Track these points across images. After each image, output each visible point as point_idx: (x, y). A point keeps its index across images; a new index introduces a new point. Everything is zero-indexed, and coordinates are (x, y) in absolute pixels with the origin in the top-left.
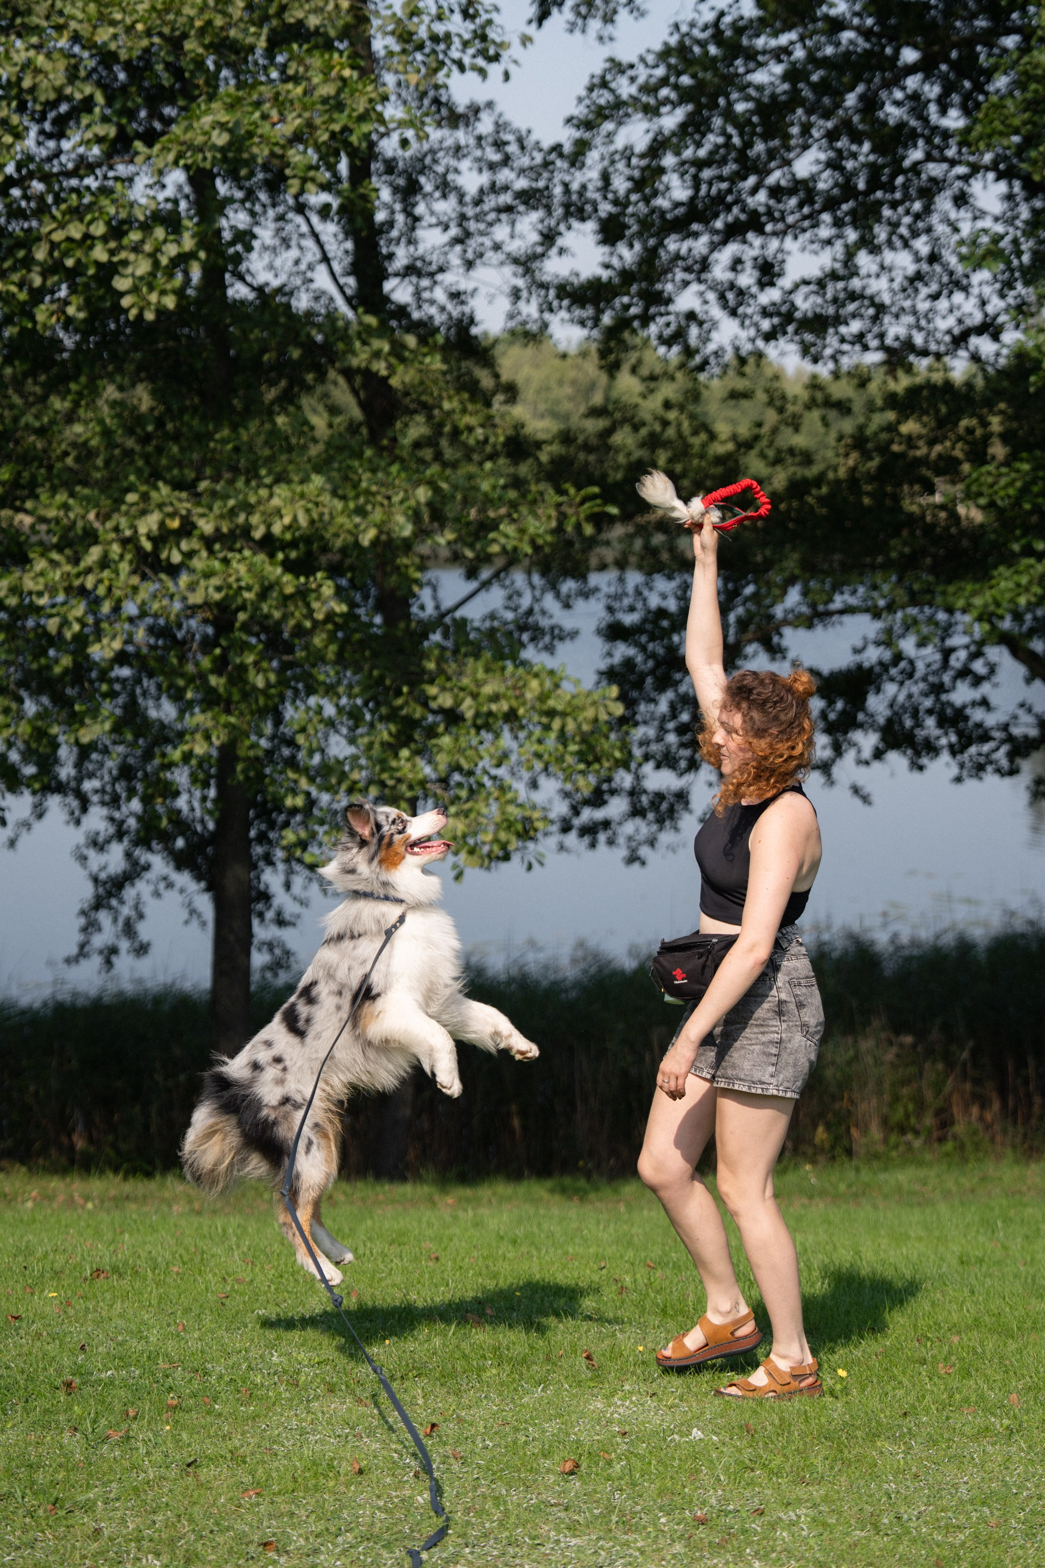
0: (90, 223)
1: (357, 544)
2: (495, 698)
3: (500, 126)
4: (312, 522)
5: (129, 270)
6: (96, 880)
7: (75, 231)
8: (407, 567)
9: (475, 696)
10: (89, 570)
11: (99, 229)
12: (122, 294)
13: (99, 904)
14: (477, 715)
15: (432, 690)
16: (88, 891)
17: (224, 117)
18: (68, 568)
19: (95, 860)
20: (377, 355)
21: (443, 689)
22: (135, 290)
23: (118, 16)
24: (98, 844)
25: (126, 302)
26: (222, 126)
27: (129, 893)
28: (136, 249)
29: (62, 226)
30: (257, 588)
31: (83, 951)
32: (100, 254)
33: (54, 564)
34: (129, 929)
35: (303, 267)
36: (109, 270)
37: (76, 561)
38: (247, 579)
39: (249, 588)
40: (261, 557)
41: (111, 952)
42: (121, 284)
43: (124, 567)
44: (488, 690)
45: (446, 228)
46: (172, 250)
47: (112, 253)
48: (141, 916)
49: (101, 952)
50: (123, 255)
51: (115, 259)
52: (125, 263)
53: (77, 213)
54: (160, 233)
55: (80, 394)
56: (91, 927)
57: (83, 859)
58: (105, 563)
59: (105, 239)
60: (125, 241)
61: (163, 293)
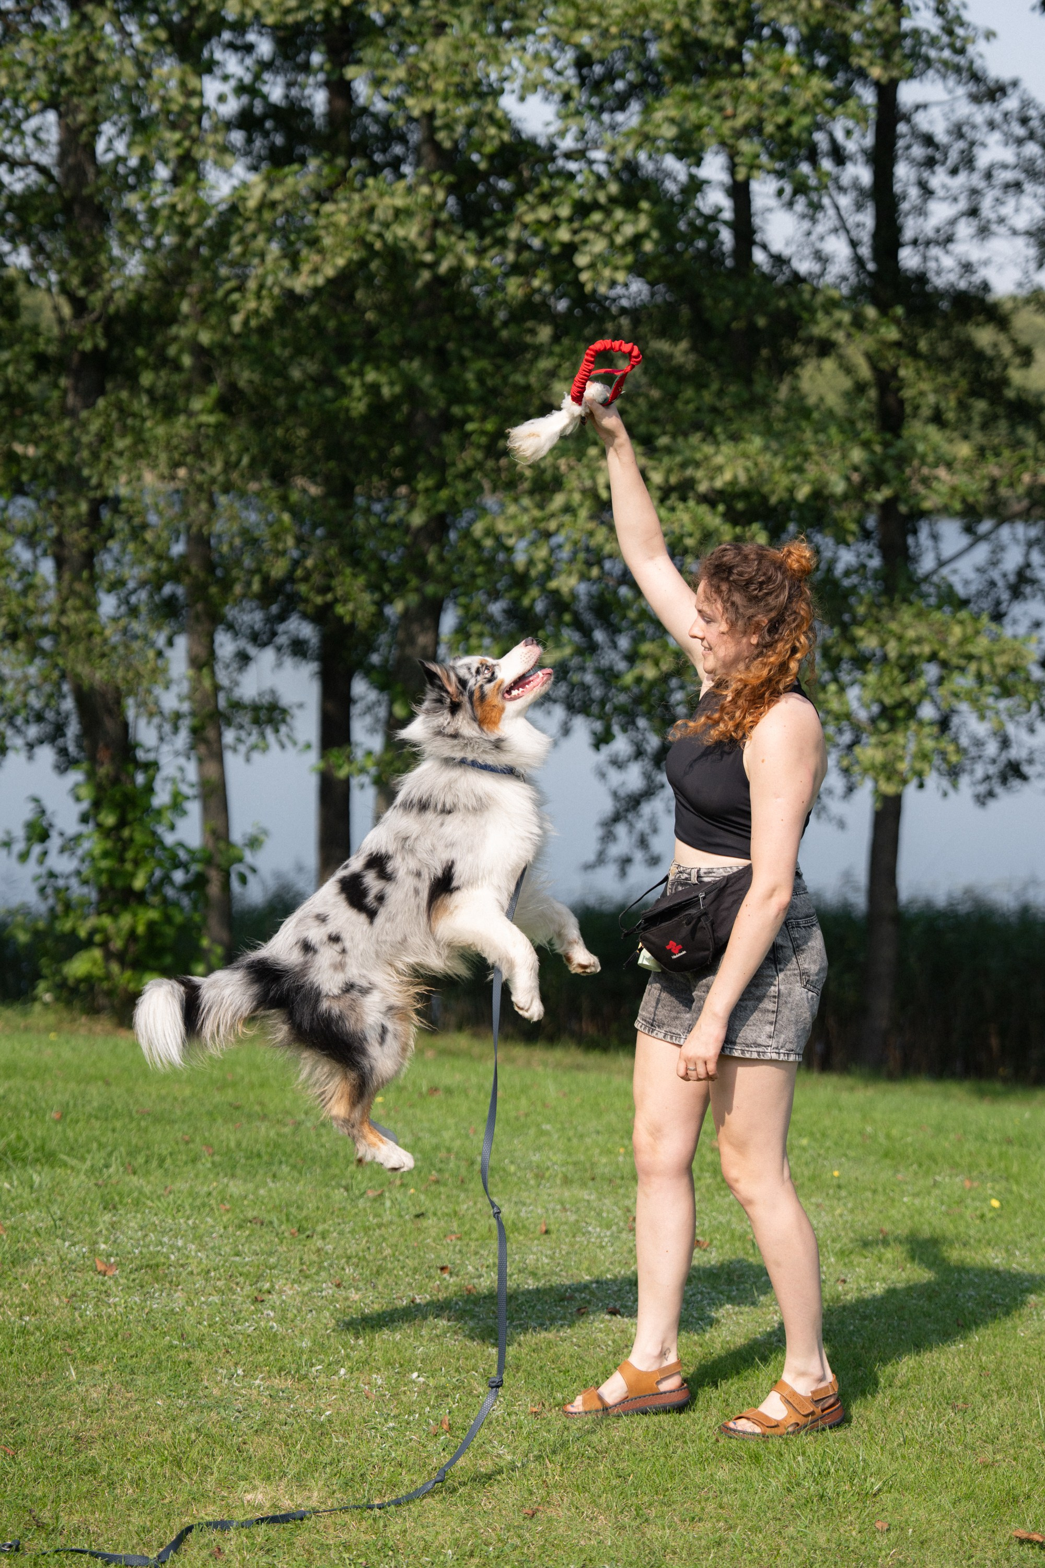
0: (557, 206)
1: (792, 499)
2: (919, 641)
3: (1026, 103)
4: (751, 479)
5: (587, 248)
6: (615, 795)
7: (544, 213)
8: (843, 520)
9: (900, 638)
10: (553, 515)
11: (565, 211)
12: (580, 270)
13: (617, 818)
14: (900, 656)
15: (860, 632)
16: (607, 806)
17: (673, 113)
18: (537, 513)
19: (615, 777)
20: (838, 325)
21: (871, 631)
22: (592, 266)
23: (594, 20)
24: (617, 763)
25: (584, 277)
26: (672, 121)
27: (646, 809)
28: (597, 228)
29: (533, 208)
30: (698, 535)
31: (601, 859)
32: (564, 234)
33: (525, 510)
34: (643, 842)
35: (813, 237)
36: (570, 249)
37: (541, 506)
38: (689, 527)
39: (691, 535)
40: (703, 509)
41: (625, 862)
42: (581, 260)
43: (583, 513)
44: (911, 634)
45: (955, 200)
46: (629, 230)
47: (575, 232)
48: (655, 831)
49: (615, 861)
50: (584, 234)
51: (577, 238)
52: (585, 242)
53: (545, 198)
54: (619, 214)
55: (562, 356)
56: (608, 837)
57: (603, 775)
58: (568, 509)
59: (570, 220)
60: (587, 222)
61: (616, 268)
